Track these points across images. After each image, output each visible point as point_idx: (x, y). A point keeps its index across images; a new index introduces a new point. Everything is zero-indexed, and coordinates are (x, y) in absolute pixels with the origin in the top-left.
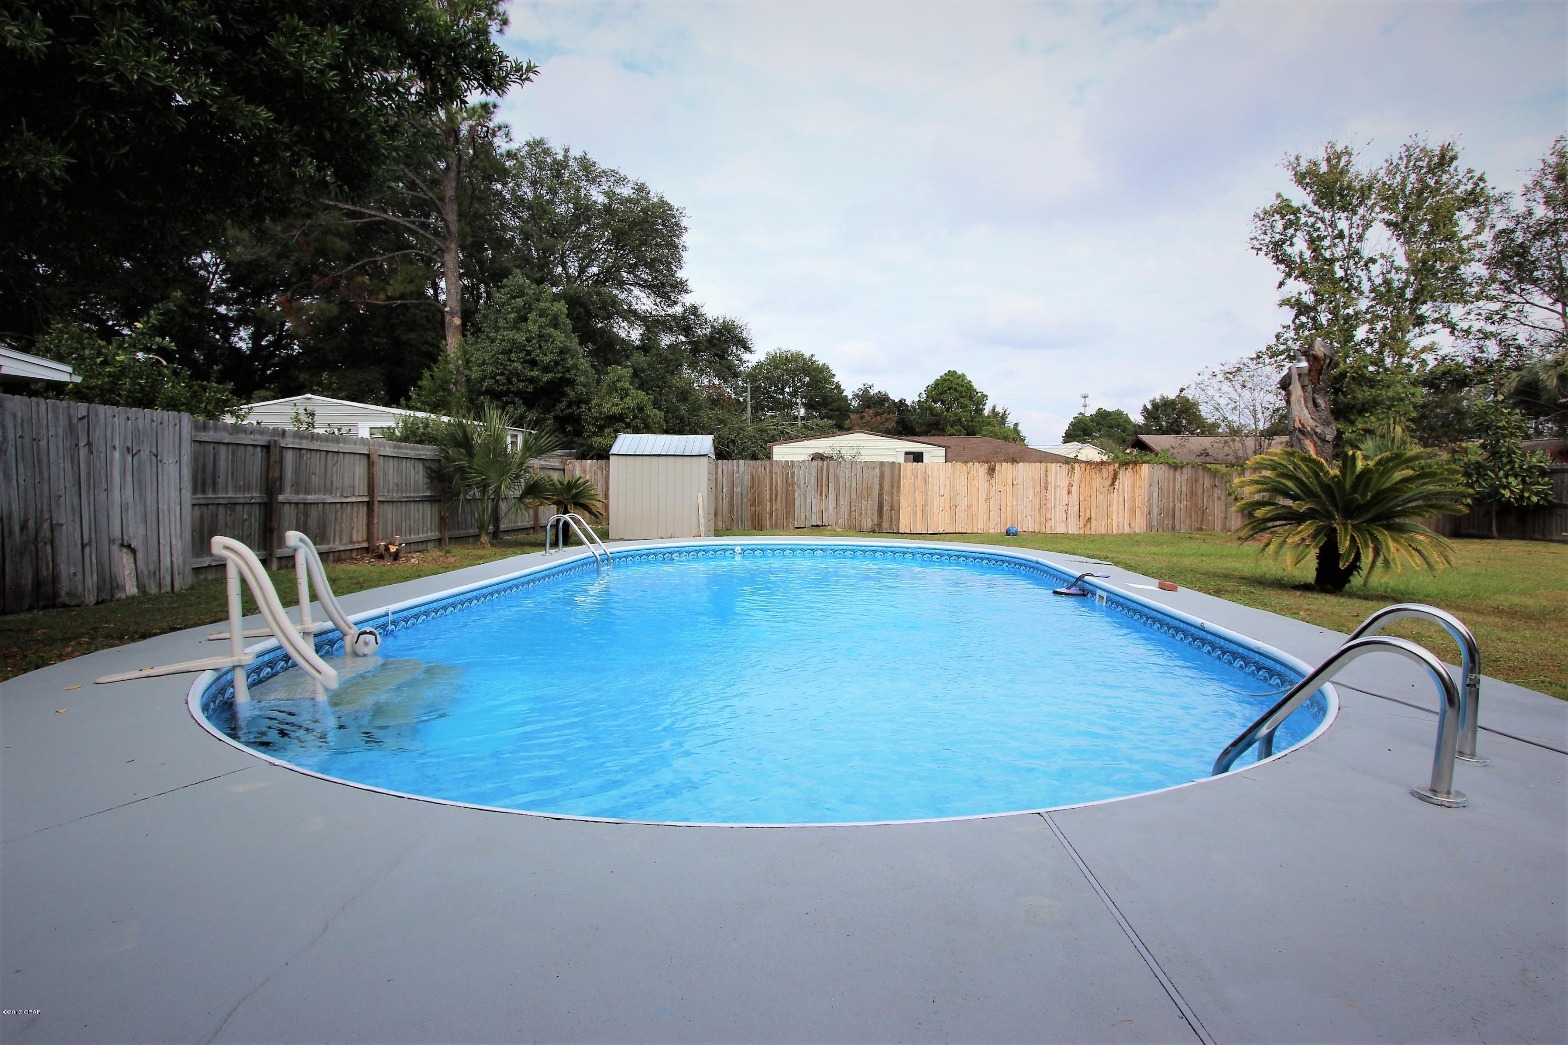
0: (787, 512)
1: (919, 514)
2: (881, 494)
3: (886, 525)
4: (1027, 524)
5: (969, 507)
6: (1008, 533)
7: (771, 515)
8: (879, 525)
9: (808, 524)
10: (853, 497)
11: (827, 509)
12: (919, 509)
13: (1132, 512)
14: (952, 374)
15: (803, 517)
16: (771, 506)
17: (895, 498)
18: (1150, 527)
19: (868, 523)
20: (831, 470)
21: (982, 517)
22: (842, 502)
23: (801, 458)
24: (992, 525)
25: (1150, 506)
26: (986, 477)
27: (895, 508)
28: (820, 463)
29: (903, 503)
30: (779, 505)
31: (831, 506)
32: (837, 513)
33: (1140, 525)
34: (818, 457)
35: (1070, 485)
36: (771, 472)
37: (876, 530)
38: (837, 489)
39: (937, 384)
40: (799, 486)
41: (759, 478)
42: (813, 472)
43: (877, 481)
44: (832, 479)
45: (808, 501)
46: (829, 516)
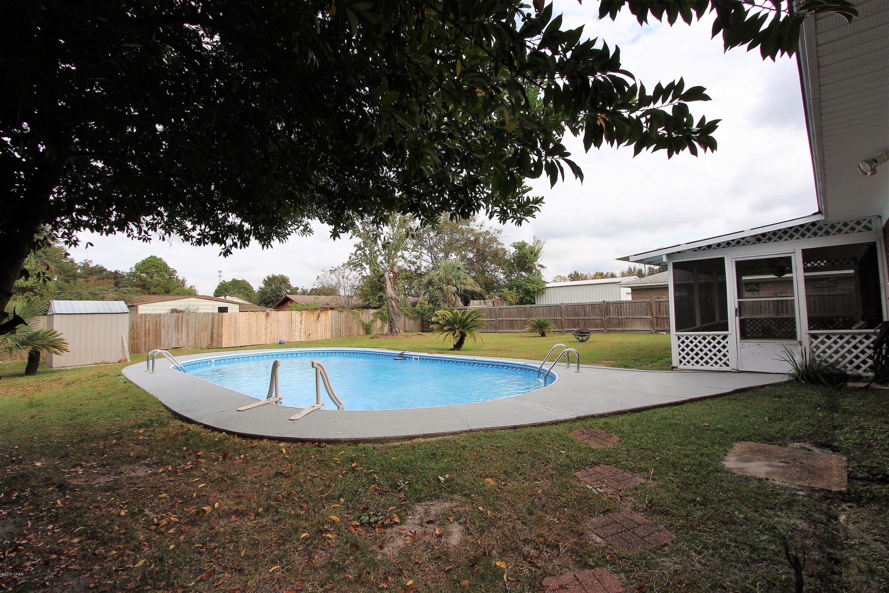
0: (156, 342)
1: (233, 338)
2: (212, 329)
3: (215, 344)
4: (285, 339)
5: (257, 332)
6: (280, 343)
7: (145, 344)
8: (211, 345)
9: (170, 347)
10: (197, 331)
11: (182, 339)
12: (232, 335)
13: (326, 330)
14: (153, 258)
15: (167, 343)
16: (146, 340)
17: (220, 330)
18: (332, 336)
19: (205, 344)
20: (184, 318)
21: (263, 337)
22: (190, 334)
23: (165, 312)
24: (268, 340)
25: (332, 327)
26: (265, 318)
27: (220, 335)
28: (178, 314)
29: (224, 332)
30: (151, 339)
31: (184, 336)
32: (188, 340)
33: (328, 336)
34: (174, 311)
35: (301, 320)
36: (145, 320)
37: (210, 348)
38: (188, 328)
39: (144, 263)
40: (164, 327)
41: (137, 323)
42: (173, 320)
43: (210, 322)
44: (184, 322)
45: (170, 335)
46: (183, 342)
